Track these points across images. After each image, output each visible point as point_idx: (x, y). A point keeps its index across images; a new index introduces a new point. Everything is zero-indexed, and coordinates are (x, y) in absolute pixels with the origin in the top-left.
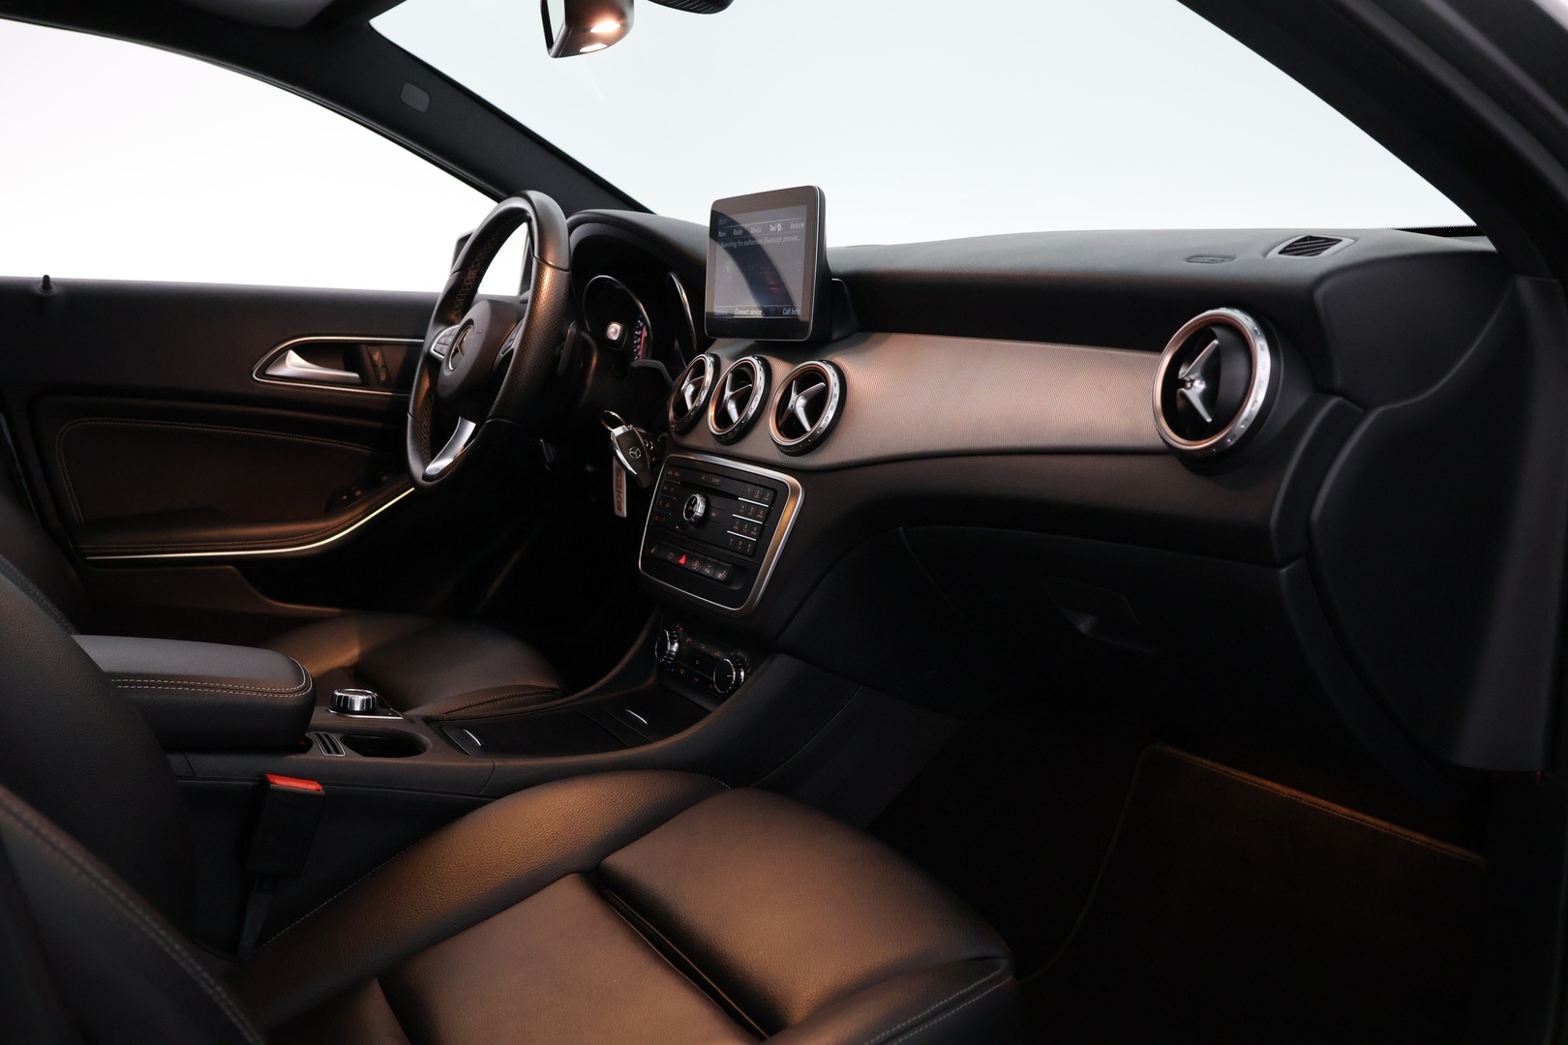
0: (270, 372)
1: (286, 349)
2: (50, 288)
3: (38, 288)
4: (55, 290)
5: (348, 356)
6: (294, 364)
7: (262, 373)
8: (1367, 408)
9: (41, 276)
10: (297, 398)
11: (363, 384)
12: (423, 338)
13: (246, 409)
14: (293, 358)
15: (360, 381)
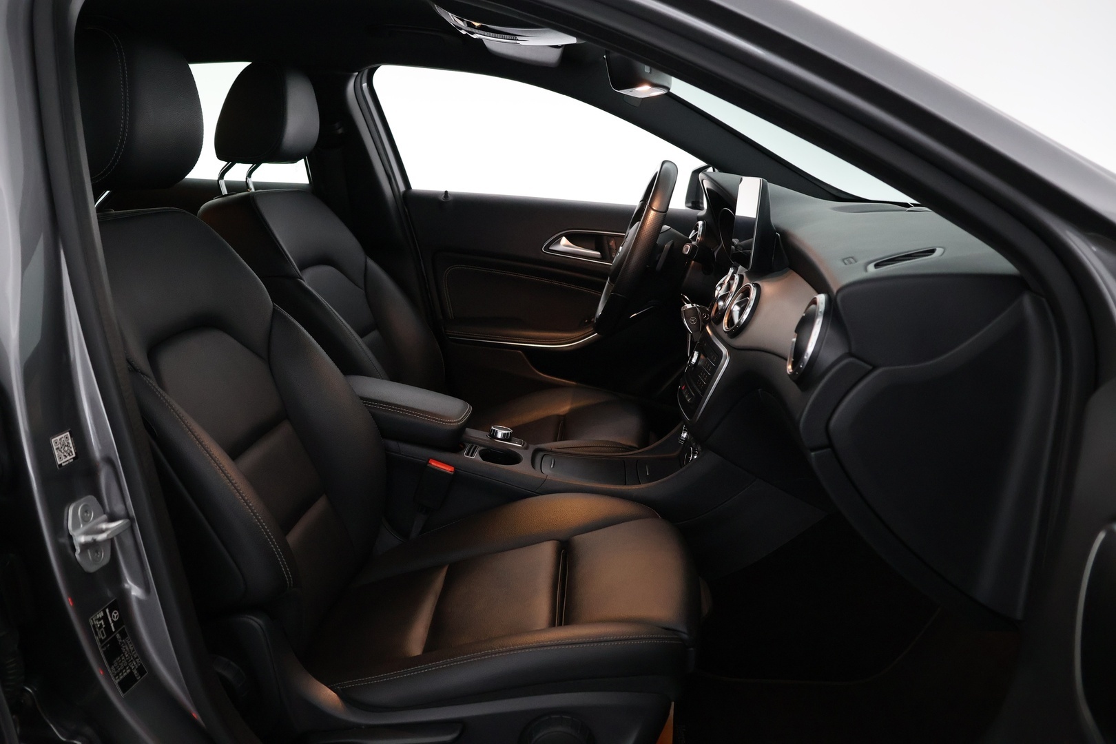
0: (551, 248)
1: (560, 237)
2: (448, 197)
3: (442, 198)
4: (450, 198)
5: (597, 242)
6: (564, 244)
7: (547, 248)
8: (875, 368)
9: (443, 190)
10: (566, 264)
11: (602, 259)
12: (625, 233)
13: (541, 267)
14: (564, 241)
15: (599, 257)
